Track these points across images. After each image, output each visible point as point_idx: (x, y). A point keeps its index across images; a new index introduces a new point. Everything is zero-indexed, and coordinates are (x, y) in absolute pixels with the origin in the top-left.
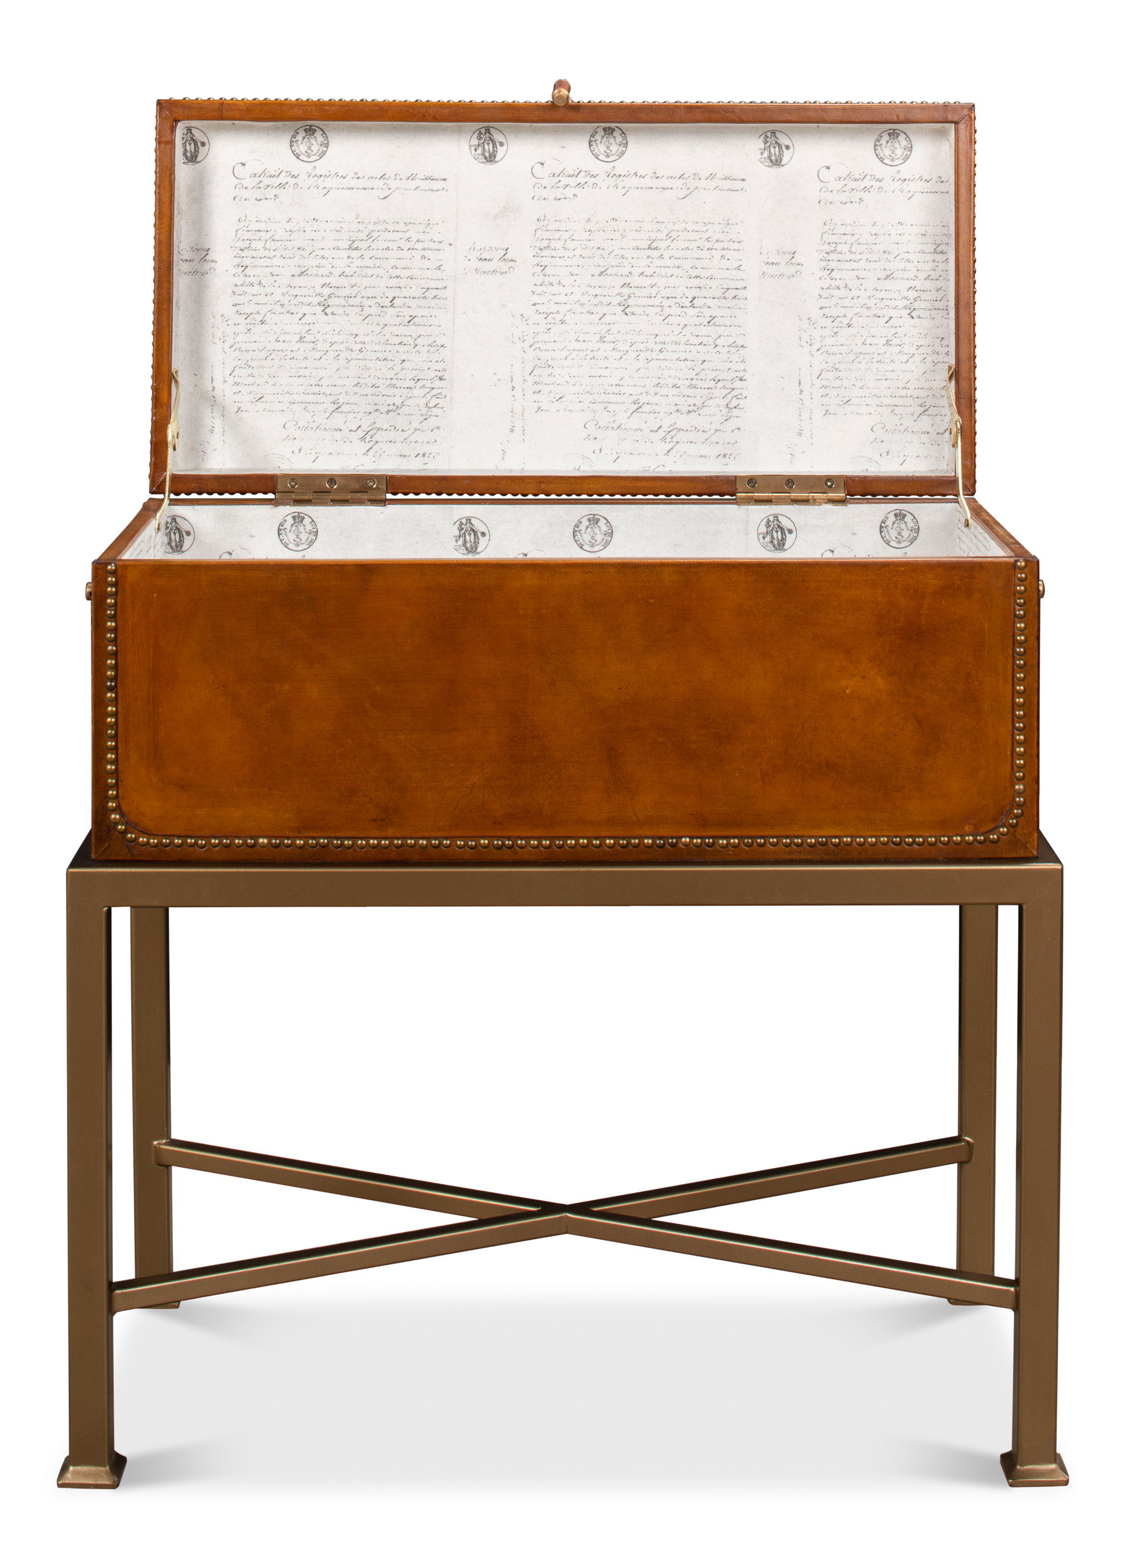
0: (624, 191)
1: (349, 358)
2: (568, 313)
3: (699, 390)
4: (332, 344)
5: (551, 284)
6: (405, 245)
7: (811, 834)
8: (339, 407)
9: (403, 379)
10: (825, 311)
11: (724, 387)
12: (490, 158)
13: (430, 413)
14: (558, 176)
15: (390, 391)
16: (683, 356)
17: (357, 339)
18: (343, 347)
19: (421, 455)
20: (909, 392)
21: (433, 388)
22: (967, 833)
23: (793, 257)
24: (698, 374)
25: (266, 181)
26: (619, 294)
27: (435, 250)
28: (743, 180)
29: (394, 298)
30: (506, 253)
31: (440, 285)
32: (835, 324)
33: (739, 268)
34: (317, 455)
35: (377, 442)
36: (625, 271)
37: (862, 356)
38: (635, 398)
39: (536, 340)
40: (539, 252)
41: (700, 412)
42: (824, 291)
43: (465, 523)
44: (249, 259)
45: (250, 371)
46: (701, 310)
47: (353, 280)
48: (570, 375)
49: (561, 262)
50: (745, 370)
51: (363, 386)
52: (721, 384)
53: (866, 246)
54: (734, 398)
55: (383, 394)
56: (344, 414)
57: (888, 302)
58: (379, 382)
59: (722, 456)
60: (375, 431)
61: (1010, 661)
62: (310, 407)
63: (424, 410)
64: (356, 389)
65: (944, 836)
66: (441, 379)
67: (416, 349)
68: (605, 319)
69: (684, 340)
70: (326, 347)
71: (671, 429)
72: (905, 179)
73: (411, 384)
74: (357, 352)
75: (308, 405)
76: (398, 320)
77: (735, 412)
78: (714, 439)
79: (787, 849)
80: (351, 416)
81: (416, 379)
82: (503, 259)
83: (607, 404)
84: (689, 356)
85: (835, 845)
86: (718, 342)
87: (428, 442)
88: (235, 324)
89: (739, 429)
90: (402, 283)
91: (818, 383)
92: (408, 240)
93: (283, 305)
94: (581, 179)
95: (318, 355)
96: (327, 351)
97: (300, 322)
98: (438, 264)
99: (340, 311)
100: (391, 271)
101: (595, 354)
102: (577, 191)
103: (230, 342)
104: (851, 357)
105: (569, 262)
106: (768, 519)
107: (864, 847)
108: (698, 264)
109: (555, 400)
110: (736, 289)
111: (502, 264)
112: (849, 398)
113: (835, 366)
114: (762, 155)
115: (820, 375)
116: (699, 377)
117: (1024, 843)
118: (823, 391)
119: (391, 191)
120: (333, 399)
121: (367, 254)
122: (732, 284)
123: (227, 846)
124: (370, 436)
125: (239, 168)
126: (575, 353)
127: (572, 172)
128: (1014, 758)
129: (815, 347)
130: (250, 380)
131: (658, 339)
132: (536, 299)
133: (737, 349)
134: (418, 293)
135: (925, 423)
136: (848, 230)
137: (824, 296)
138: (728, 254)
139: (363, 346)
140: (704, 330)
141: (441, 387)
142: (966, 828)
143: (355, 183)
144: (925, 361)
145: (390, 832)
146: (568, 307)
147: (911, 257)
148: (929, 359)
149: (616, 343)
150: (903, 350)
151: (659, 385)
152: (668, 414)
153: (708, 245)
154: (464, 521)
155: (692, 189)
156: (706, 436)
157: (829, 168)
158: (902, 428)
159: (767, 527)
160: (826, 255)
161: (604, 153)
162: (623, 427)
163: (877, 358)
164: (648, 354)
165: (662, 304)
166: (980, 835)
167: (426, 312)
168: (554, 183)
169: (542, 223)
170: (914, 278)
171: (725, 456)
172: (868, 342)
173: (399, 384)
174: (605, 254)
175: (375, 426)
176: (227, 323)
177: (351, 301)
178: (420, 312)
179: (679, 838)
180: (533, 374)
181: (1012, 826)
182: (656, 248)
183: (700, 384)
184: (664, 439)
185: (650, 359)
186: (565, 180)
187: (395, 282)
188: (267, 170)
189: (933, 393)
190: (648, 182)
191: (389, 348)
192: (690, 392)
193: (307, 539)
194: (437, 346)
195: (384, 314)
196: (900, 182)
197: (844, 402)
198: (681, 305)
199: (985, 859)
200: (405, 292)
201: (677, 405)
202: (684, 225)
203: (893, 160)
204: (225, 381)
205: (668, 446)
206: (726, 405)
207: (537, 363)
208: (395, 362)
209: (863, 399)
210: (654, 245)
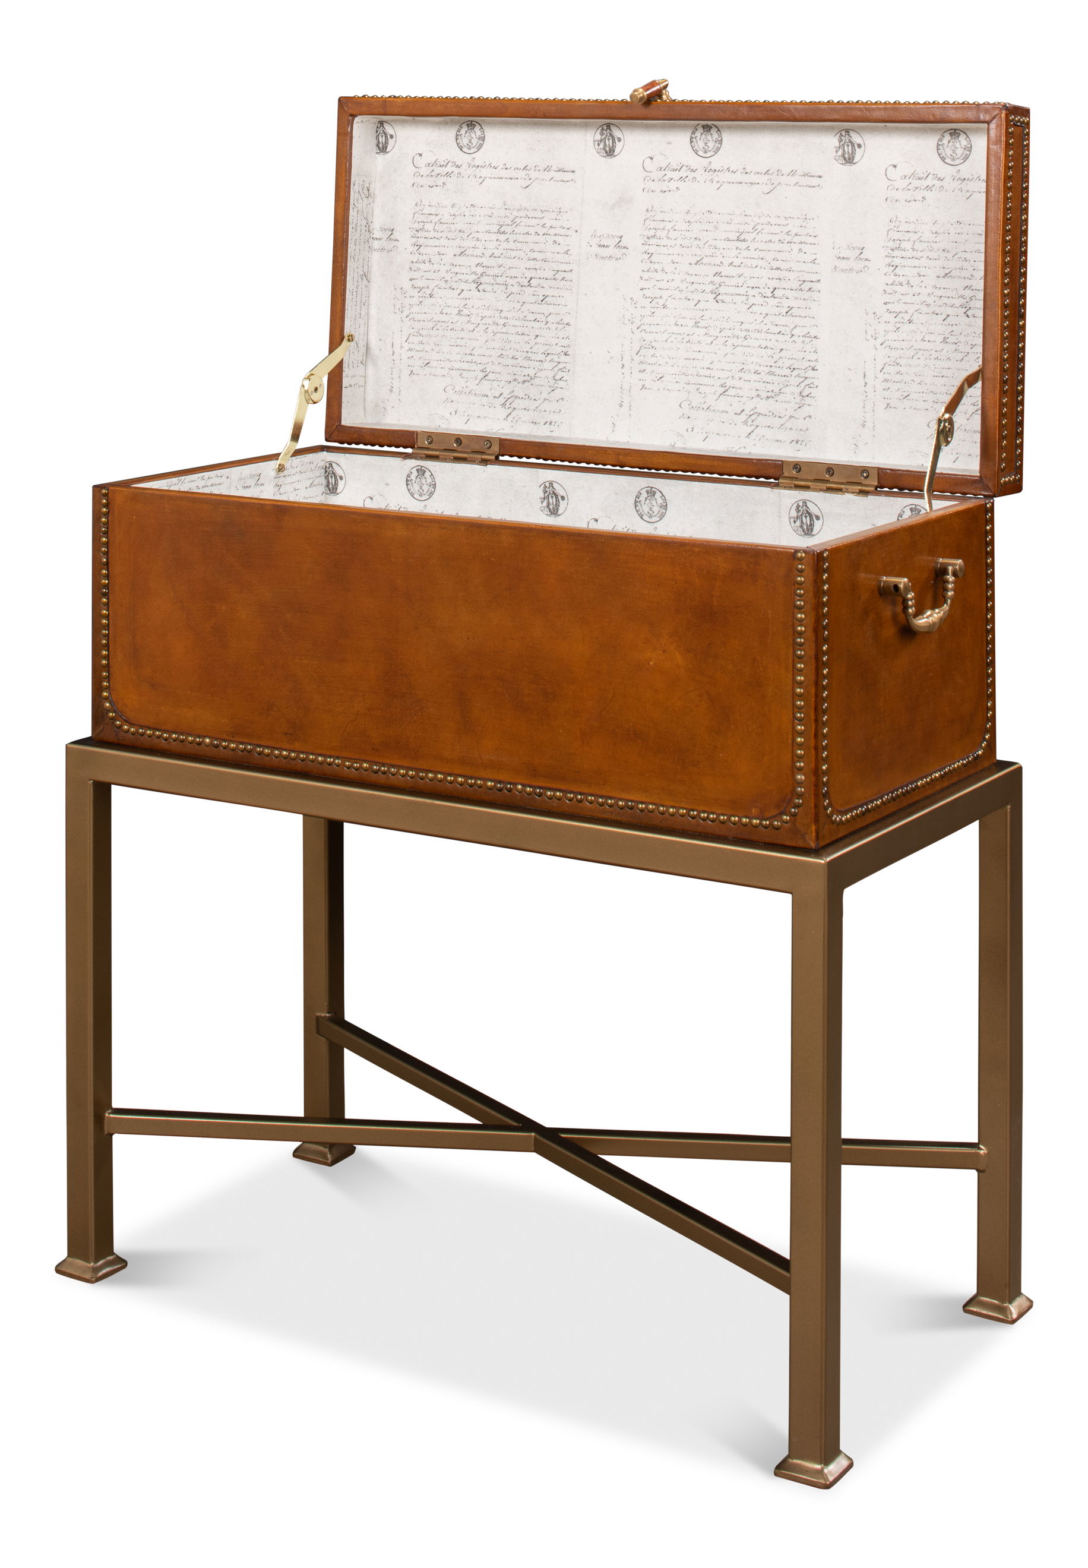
0: (719, 185)
1: (496, 332)
2: (669, 299)
3: (777, 376)
4: (483, 318)
5: (656, 271)
6: (541, 231)
7: (621, 797)
8: (487, 375)
9: (536, 352)
10: (889, 306)
11: (798, 376)
12: (610, 152)
13: (556, 385)
14: (664, 170)
15: (526, 363)
16: (764, 344)
17: (501, 315)
18: (490, 321)
19: (548, 423)
21: (559, 363)
22: (754, 816)
23: (862, 253)
24: (777, 362)
25: (438, 170)
26: (712, 282)
27: (565, 236)
28: (820, 177)
29: (531, 279)
30: (621, 241)
31: (567, 268)
32: (898, 319)
33: (814, 261)
34: (469, 418)
35: (515, 409)
36: (717, 261)
37: (921, 352)
38: (723, 381)
39: (642, 322)
40: (647, 240)
41: (777, 398)
42: (888, 287)
44: (423, 239)
45: (421, 339)
46: (780, 300)
47: (500, 261)
48: (670, 357)
49: (665, 250)
50: (816, 360)
51: (505, 357)
52: (795, 373)
53: (927, 244)
54: (807, 387)
55: (521, 365)
56: (490, 382)
57: (945, 300)
58: (518, 355)
59: (796, 442)
60: (514, 399)
61: (791, 651)
62: (465, 374)
63: (552, 382)
64: (500, 360)
65: (734, 816)
66: (566, 354)
67: (547, 326)
68: (701, 306)
69: (765, 328)
70: (478, 320)
71: (752, 413)
72: (965, 179)
73: (542, 357)
74: (502, 326)
75: (463, 372)
76: (534, 299)
77: (808, 400)
78: (788, 425)
79: (601, 808)
80: (495, 384)
81: (547, 353)
82: (617, 246)
83: (699, 386)
84: (770, 345)
85: (642, 810)
86: (794, 332)
87: (554, 412)
88: (411, 297)
89: (810, 416)
90: (538, 265)
91: (881, 377)
92: (543, 226)
93: (446, 281)
94: (683, 173)
95: (472, 327)
96: (479, 324)
97: (459, 297)
98: (567, 248)
99: (489, 288)
100: (529, 253)
101: (690, 337)
102: (680, 184)
103: (406, 312)
104: (911, 353)
105: (671, 251)
106: (798, 504)
107: (664, 816)
108: (780, 256)
109: (656, 379)
110: (811, 281)
111: (616, 250)
112: (909, 393)
113: (896, 361)
114: (837, 153)
115: (883, 369)
116: (777, 364)
117: (803, 833)
118: (886, 385)
119: (531, 181)
120: (482, 367)
121: (512, 238)
122: (807, 277)
123: (182, 741)
124: (510, 403)
125: (417, 157)
126: (675, 336)
127: (675, 167)
128: (794, 748)
129: (879, 341)
130: (421, 347)
131: (744, 327)
132: (643, 284)
133: (811, 339)
134: (549, 274)
136: (911, 227)
137: (888, 292)
138: (804, 248)
139: (506, 321)
140: (782, 320)
141: (566, 362)
142: (753, 811)
143: (503, 173)
145: (297, 746)
146: (669, 293)
147: (968, 256)
149: (708, 328)
150: (958, 348)
151: (743, 370)
152: (750, 399)
153: (788, 239)
155: (775, 184)
156: (781, 421)
157: (896, 167)
159: (798, 512)
160: (891, 252)
161: (702, 149)
162: (712, 409)
163: (934, 355)
164: (734, 341)
165: (747, 294)
166: (766, 820)
167: (556, 292)
168: (661, 177)
169: (650, 214)
170: (970, 277)
171: (798, 443)
172: (927, 339)
173: (533, 357)
174: (701, 243)
175: (513, 394)
176: (405, 295)
177: (499, 280)
178: (550, 292)
179: (515, 784)
180: (639, 354)
181: (794, 815)
182: (744, 240)
183: (778, 371)
184: (745, 422)
185: (736, 345)
186: (670, 174)
187: (532, 264)
188: (438, 161)
190: (737, 176)
191: (526, 323)
192: (769, 378)
194: (564, 324)
195: (522, 292)
196: (960, 182)
197: (904, 397)
198: (764, 295)
199: (769, 844)
200: (540, 274)
201: (757, 390)
202: (768, 219)
203: (953, 160)
204: (402, 347)
205: (750, 429)
206: (801, 393)
207: (644, 343)
208: (530, 337)
209: (921, 394)
210: (742, 237)
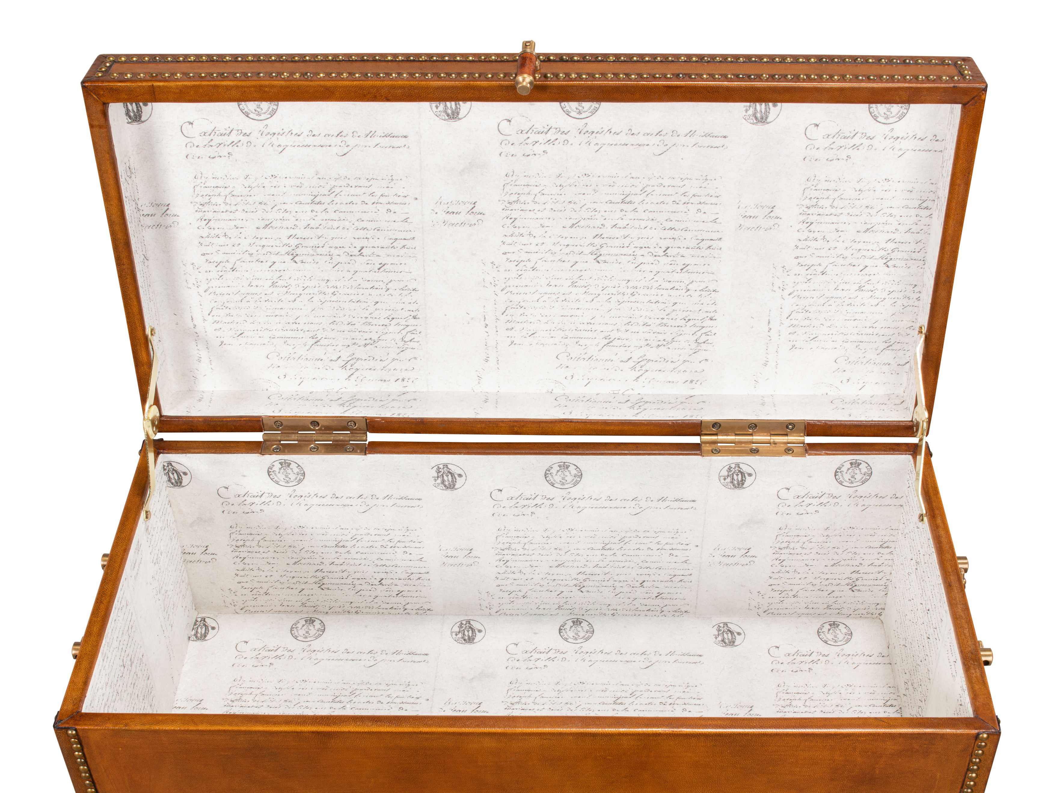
0: (597, 147)
1: (323, 300)
2: (539, 262)
3: (669, 327)
4: (304, 288)
5: (522, 235)
6: (370, 200)
8: (318, 341)
9: (378, 317)
10: (800, 260)
11: (694, 325)
12: (453, 115)
13: (406, 346)
14: (527, 133)
15: (366, 328)
16: (654, 299)
17: (329, 284)
18: (315, 290)
19: (400, 380)
20: (876, 331)
21: (408, 326)
23: (772, 211)
24: (669, 314)
25: (217, 140)
26: (591, 244)
27: (401, 204)
28: (725, 137)
29: (362, 248)
30: (474, 207)
31: (408, 236)
32: (809, 272)
33: (715, 221)
34: (301, 380)
35: (357, 369)
36: (598, 223)
37: (833, 300)
38: (606, 334)
39: (507, 284)
40: (508, 205)
41: (669, 346)
42: (801, 242)
43: (442, 468)
44: (211, 213)
45: (227, 311)
46: (675, 259)
47: (319, 232)
48: (542, 315)
49: (531, 215)
50: (715, 311)
51: (339, 324)
52: (691, 323)
53: (848, 201)
54: (704, 335)
55: (359, 330)
56: (323, 347)
57: (864, 253)
58: (355, 321)
59: (689, 382)
60: (355, 360)
62: (290, 341)
63: (401, 344)
64: (333, 326)
66: (414, 318)
67: (388, 293)
68: (576, 267)
69: (656, 285)
70: (300, 290)
71: (640, 360)
72: (898, 138)
73: (387, 322)
74: (330, 295)
75: (288, 339)
76: (368, 268)
77: (704, 346)
78: (682, 368)
80: (330, 349)
81: (390, 318)
82: (471, 212)
83: (579, 339)
84: (661, 299)
86: (690, 287)
87: (406, 370)
88: (206, 272)
89: (706, 360)
90: (370, 234)
91: (787, 322)
92: (372, 194)
93: (251, 255)
94: (551, 136)
95: (292, 298)
96: (301, 294)
97: (271, 269)
98: (405, 216)
99: (310, 259)
100: (357, 224)
101: (567, 297)
102: (547, 147)
103: (204, 287)
104: (822, 301)
105: (539, 215)
108: (673, 216)
109: (527, 336)
110: (711, 240)
111: (470, 217)
112: (817, 336)
113: (805, 309)
114: (746, 112)
115: (790, 315)
116: (670, 317)
118: (791, 330)
119: (349, 148)
120: (311, 334)
121: (331, 208)
122: (706, 236)
124: (350, 365)
125: (186, 127)
126: (547, 296)
127: (541, 129)
129: (787, 292)
130: (229, 319)
131: (630, 284)
132: (506, 248)
133: (709, 293)
134: (387, 243)
135: (888, 356)
136: (832, 186)
137: (800, 247)
138: (703, 208)
139: (335, 290)
140: (677, 277)
141: (416, 324)
143: (310, 140)
144: (895, 304)
146: (539, 256)
147: (893, 211)
148: (899, 303)
149: (587, 287)
151: (630, 324)
152: (638, 348)
153: (684, 199)
154: (441, 466)
155: (669, 145)
156: (674, 365)
157: (818, 126)
158: (865, 361)
160: (806, 210)
161: (575, 110)
162: (595, 358)
163: (848, 301)
164: (620, 297)
165: (635, 254)
167: (396, 260)
168: (523, 140)
169: (510, 178)
170: (894, 231)
171: (691, 382)
172: (840, 288)
173: (374, 322)
174: (577, 207)
175: (354, 357)
176: (199, 270)
177: (319, 251)
178: (389, 260)
180: (505, 314)
182: (630, 202)
183: (670, 322)
184: (634, 368)
185: (621, 301)
186: (534, 137)
187: (362, 234)
188: (216, 129)
189: (899, 332)
190: (623, 138)
191: (361, 291)
192: (661, 329)
193: (296, 479)
194: (409, 289)
195: (353, 262)
196: (892, 140)
197: (811, 339)
198: (655, 254)
200: (372, 243)
201: (647, 340)
202: (660, 181)
203: (887, 118)
204: (204, 320)
205: (639, 374)
206: (696, 341)
207: (510, 304)
208: (368, 304)
209: (830, 336)
210: (628, 199)
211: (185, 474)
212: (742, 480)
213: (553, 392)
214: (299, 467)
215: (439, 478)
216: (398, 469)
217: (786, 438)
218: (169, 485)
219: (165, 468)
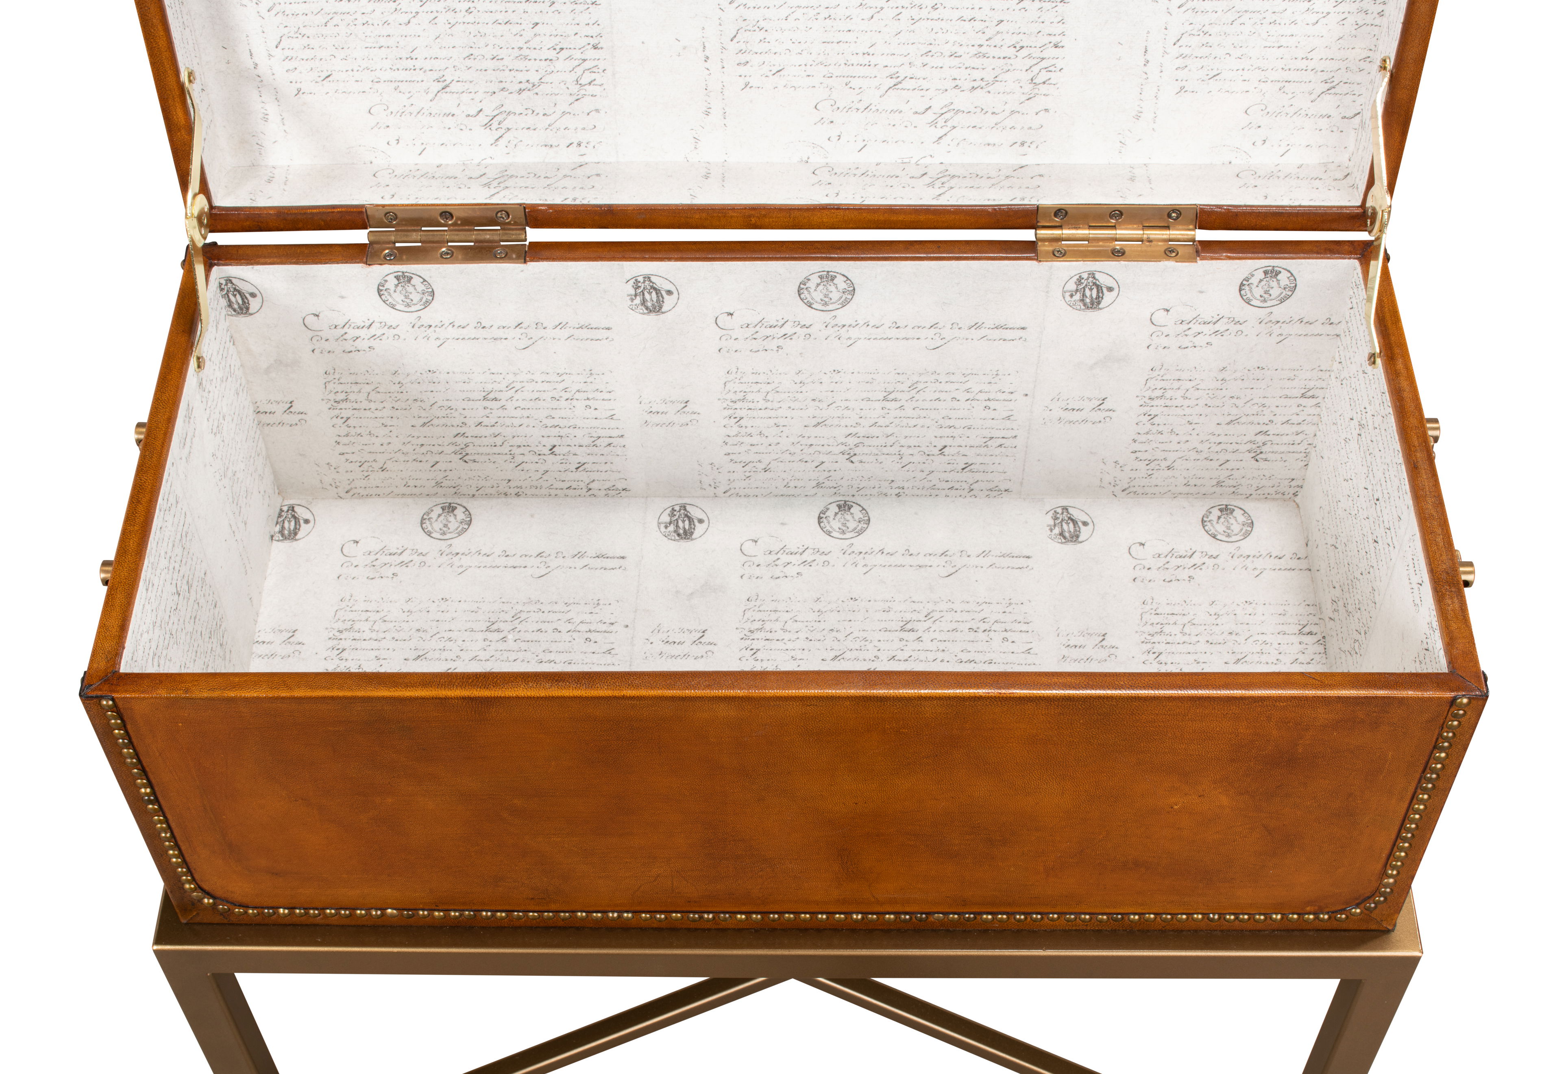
1: (453, 22)
3: (991, 59)
8: (447, 86)
9: (538, 48)
11: (1029, 56)
13: (583, 92)
15: (521, 65)
16: (967, 14)
19: (575, 145)
20: (1311, 64)
21: (584, 60)
24: (990, 39)
34: (423, 147)
35: (509, 129)
37: (1248, 15)
38: (893, 70)
41: (989, 89)
43: (642, 281)
45: (305, 41)
48: (793, 41)
50: (1063, 34)
51: (478, 58)
52: (1024, 52)
54: (1043, 71)
55: (510, 68)
56: (455, 95)
58: (502, 53)
59: (1019, 144)
60: (504, 115)
62: (403, 87)
63: (574, 89)
64: (469, 63)
66: (595, 47)
67: (553, 8)
71: (945, 110)
73: (552, 54)
74: (464, 13)
75: (400, 84)
77: (1043, 89)
78: (1009, 123)
80: (465, 97)
81: (558, 48)
83: (850, 79)
84: (978, 15)
87: (584, 129)
89: (1047, 110)
95: (404, 18)
96: (417, 13)
101: (832, 12)
104: (1230, 16)
106: (1080, 277)
109: (770, 74)
112: (1219, 72)
113: (1203, 30)
115: (1178, 40)
116: (991, 42)
118: (1180, 62)
120: (436, 75)
124: (498, 122)
126: (801, 11)
130: (308, 54)
135: (1328, 104)
141: (597, 58)
144: (1344, 22)
148: (1351, 19)
150: (1313, 6)
151: (930, 54)
152: (941, 91)
154: (641, 279)
156: (996, 119)
158: (1291, 111)
159: (1078, 285)
162: (874, 108)
163: (1270, 18)
164: (915, 12)
171: (1023, 144)
173: (533, 54)
175: (503, 109)
180: (735, 40)
183: (992, 52)
184: (933, 123)
185: (917, 18)
189: (1348, 65)
192: (977, 62)
193: (421, 300)
197: (1209, 77)
201: (955, 79)
204: (270, 55)
205: (941, 132)
206: (1032, 80)
207: (744, 24)
208: (523, 27)
209: (1240, 72)
211: (253, 295)
212: (1098, 297)
213: (809, 161)
214: (425, 283)
215: (638, 297)
216: (575, 284)
217: (1168, 232)
218: (230, 313)
219: (223, 287)
